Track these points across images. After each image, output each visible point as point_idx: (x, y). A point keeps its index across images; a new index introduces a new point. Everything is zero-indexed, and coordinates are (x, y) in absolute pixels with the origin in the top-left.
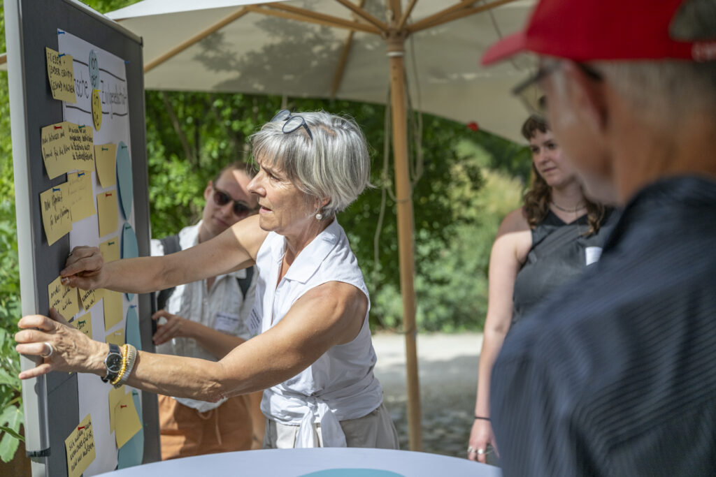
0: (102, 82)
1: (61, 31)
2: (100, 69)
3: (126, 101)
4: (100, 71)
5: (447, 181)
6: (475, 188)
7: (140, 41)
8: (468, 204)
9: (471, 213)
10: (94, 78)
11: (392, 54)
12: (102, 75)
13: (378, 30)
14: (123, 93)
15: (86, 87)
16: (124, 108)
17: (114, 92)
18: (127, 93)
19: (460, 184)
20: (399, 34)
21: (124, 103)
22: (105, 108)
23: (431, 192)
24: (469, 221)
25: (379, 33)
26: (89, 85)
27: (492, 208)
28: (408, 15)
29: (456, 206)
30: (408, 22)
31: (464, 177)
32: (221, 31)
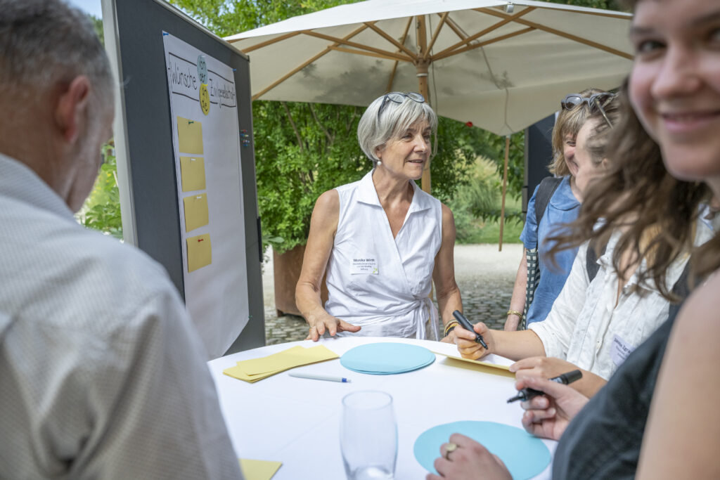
0: (211, 80)
1: (165, 33)
2: (209, 71)
3: (235, 97)
4: (209, 72)
5: (452, 159)
6: (469, 163)
7: (247, 58)
8: (463, 172)
9: (466, 178)
10: (202, 76)
11: (420, 75)
12: (210, 75)
13: (412, 59)
14: (231, 91)
15: (195, 81)
16: (233, 102)
17: (223, 89)
18: (235, 91)
19: (460, 161)
20: (425, 62)
21: (232, 98)
22: (212, 99)
23: (443, 165)
24: (465, 183)
25: (412, 62)
26: (197, 79)
27: (477, 175)
28: (431, 48)
29: (457, 173)
30: (431, 53)
31: (462, 156)
32: (314, 63)
